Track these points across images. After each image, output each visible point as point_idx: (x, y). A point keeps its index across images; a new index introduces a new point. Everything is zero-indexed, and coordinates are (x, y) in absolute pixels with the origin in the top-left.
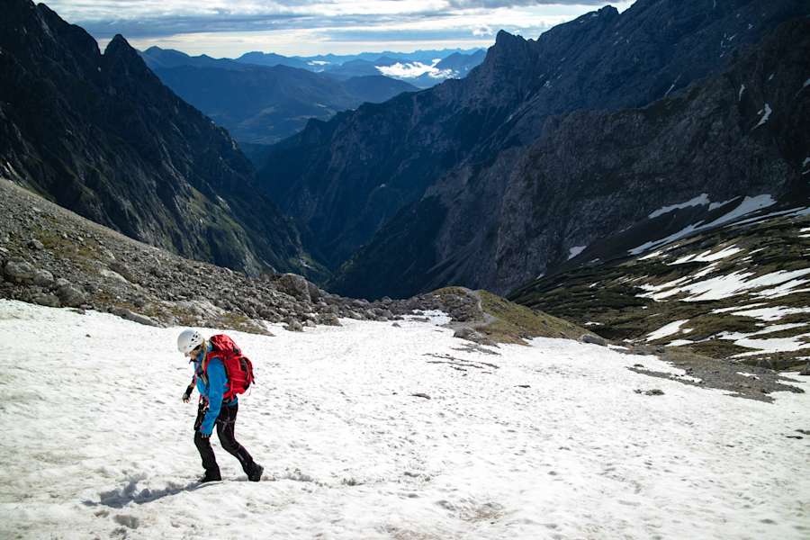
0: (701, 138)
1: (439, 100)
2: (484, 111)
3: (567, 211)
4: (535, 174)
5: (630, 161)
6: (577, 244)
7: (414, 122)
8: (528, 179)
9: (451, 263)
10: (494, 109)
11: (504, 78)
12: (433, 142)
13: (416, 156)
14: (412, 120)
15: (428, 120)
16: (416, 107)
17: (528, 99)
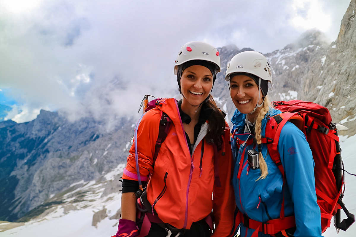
0: (82, 167)
1: (19, 132)
2: (36, 138)
3: (50, 185)
4: (41, 175)
5: (66, 172)
6: (52, 194)
7: (8, 140)
8: (40, 177)
9: (20, 198)
10: (39, 137)
11: (43, 126)
12: (16, 150)
13: (9, 155)
14: (7, 139)
15: (14, 140)
16: (9, 134)
17: (53, 134)
